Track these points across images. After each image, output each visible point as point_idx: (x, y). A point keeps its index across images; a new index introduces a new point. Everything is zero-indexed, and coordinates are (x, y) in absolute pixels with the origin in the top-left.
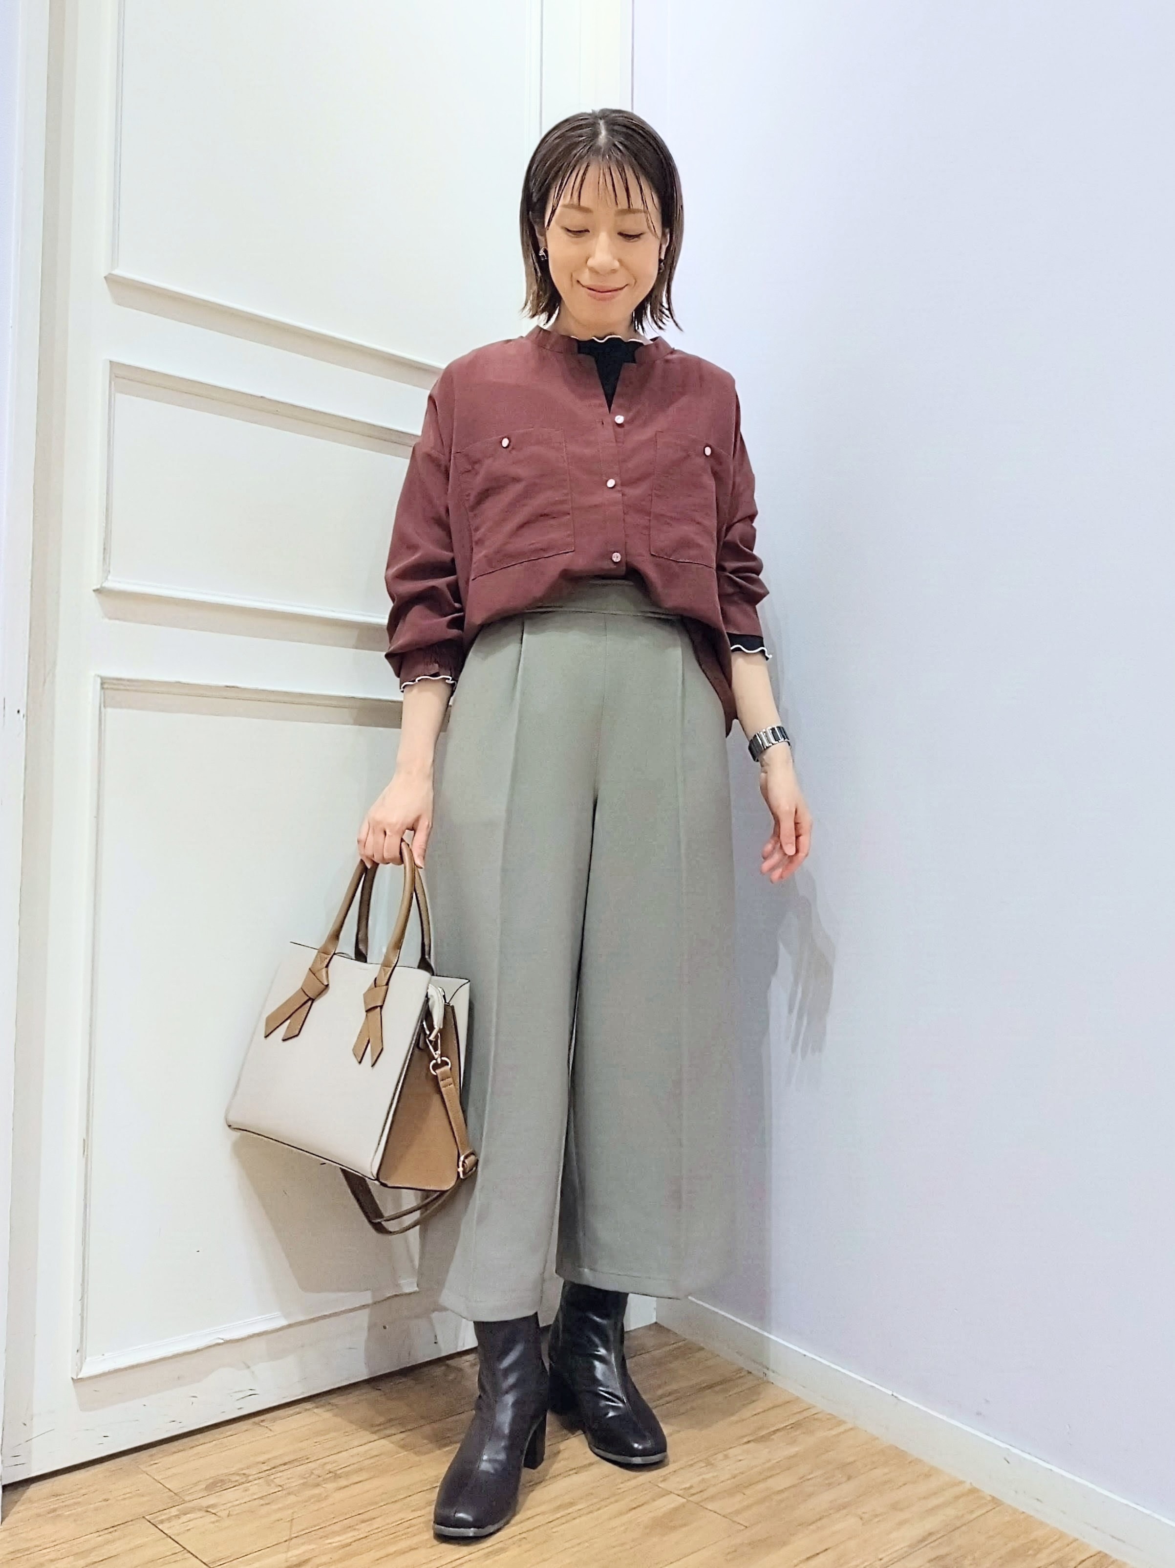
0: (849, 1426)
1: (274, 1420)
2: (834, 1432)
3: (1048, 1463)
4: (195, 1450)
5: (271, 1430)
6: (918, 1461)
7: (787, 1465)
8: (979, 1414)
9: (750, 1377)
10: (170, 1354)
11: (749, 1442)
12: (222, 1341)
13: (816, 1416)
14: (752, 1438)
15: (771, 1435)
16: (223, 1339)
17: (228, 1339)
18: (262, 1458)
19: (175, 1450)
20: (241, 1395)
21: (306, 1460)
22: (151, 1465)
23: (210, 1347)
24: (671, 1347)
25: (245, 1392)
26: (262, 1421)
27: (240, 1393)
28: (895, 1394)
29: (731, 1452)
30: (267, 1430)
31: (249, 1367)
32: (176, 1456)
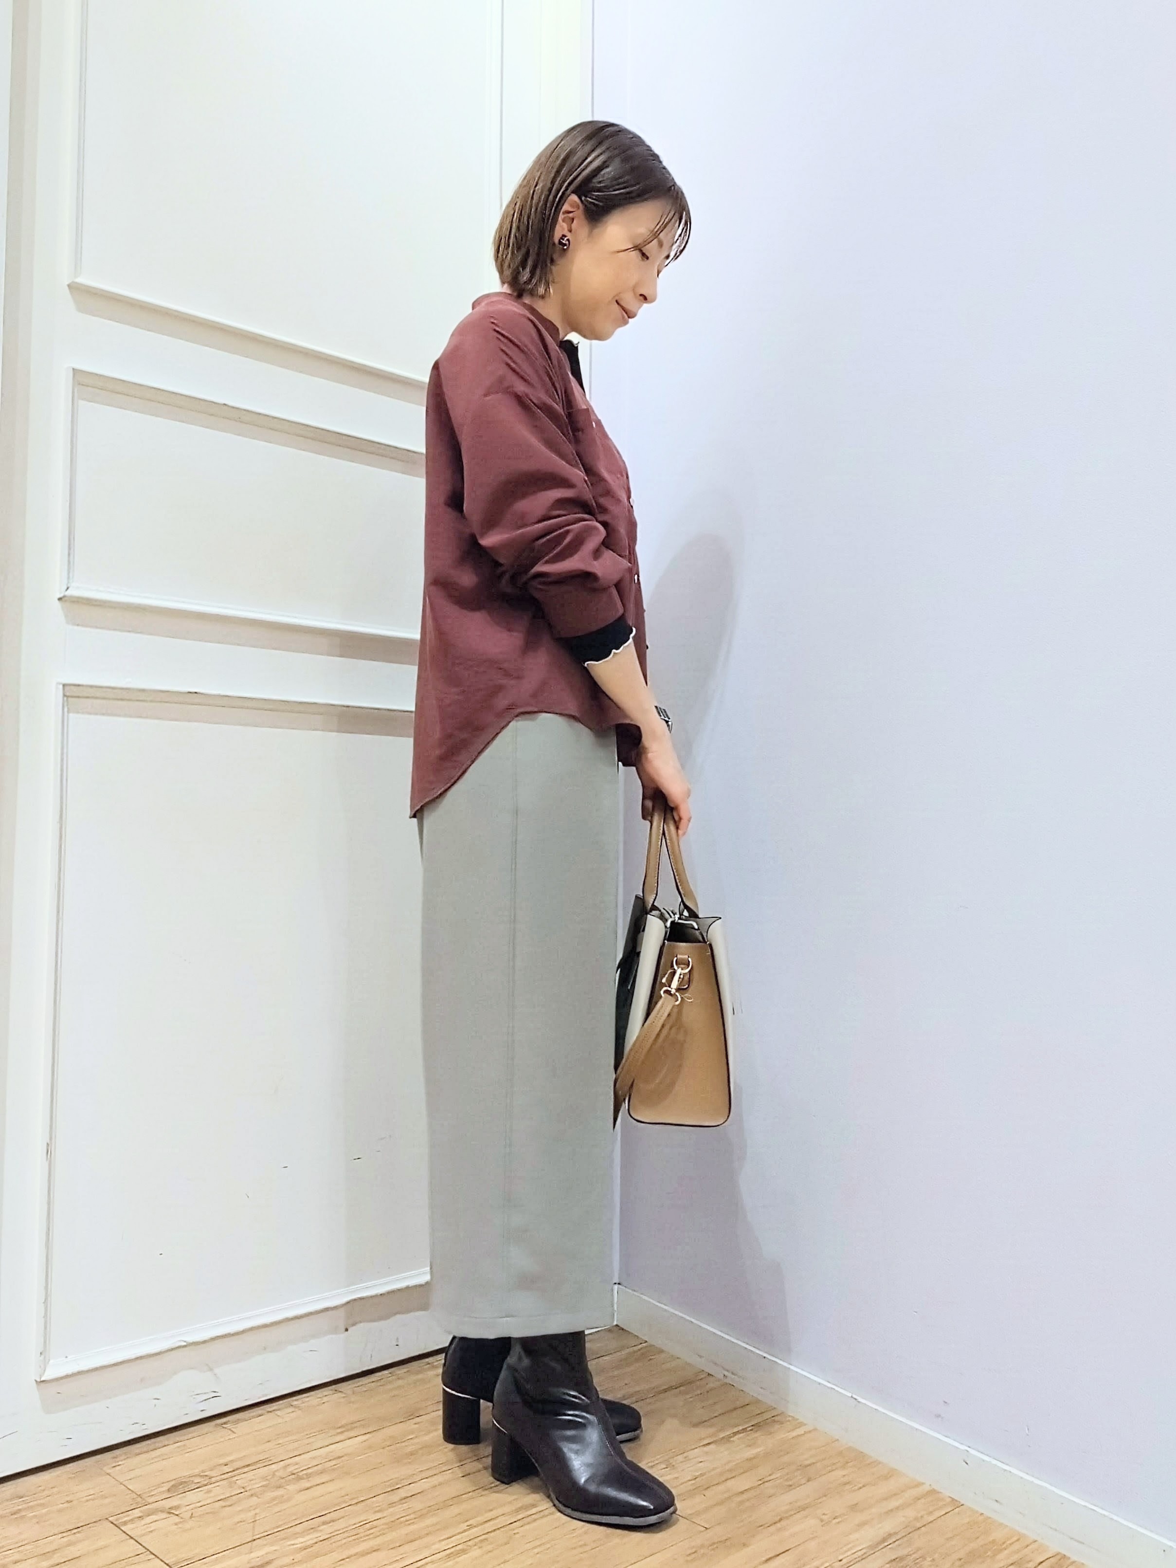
0: (810, 1428)
1: (237, 1421)
2: (794, 1434)
3: (1007, 1465)
4: (158, 1452)
5: (233, 1432)
6: (877, 1463)
7: (751, 1465)
8: (938, 1416)
9: (711, 1378)
10: (133, 1357)
11: (709, 1444)
12: (185, 1344)
13: (776, 1418)
14: (712, 1440)
15: (731, 1437)
16: (185, 1342)
17: (191, 1342)
18: (222, 1461)
19: (138, 1451)
20: (205, 1397)
21: (267, 1462)
22: (115, 1467)
23: (172, 1349)
24: (631, 1349)
25: (207, 1394)
26: (225, 1423)
27: (204, 1395)
28: (854, 1396)
29: (691, 1454)
30: (230, 1432)
31: (211, 1370)
32: (138, 1458)
